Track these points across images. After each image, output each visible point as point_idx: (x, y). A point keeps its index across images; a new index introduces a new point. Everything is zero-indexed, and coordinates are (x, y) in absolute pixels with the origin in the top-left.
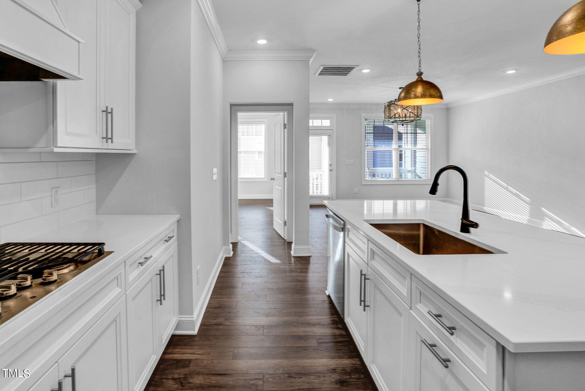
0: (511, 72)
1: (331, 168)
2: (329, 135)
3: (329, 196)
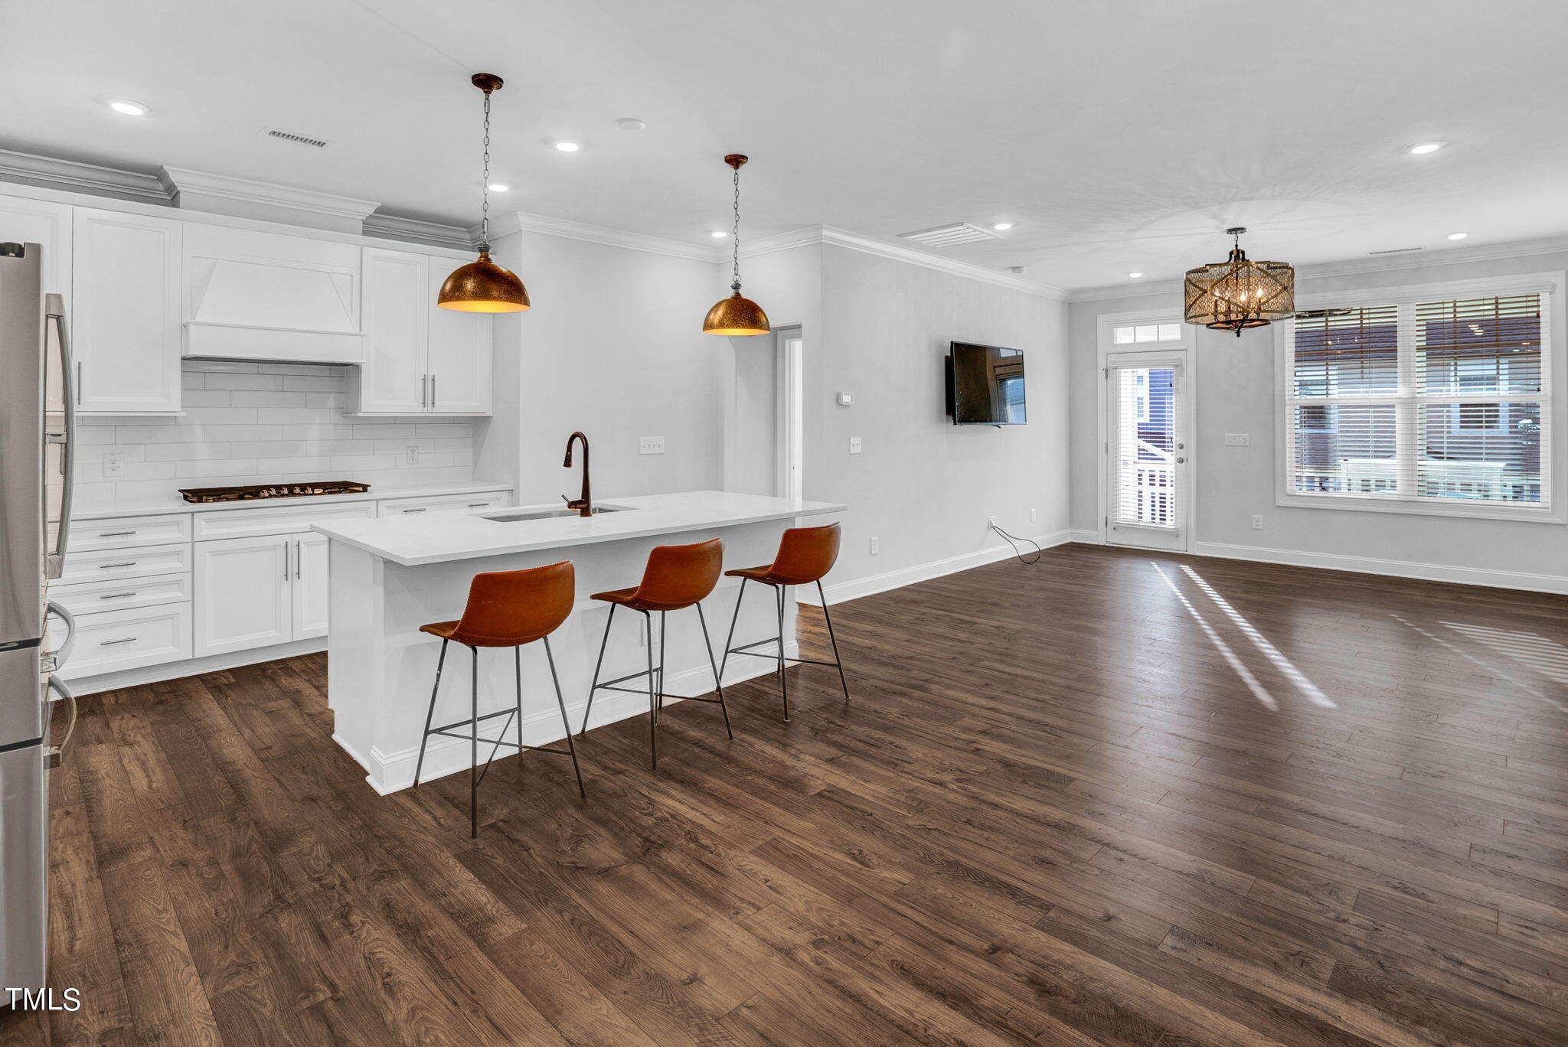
0: (1425, 150)
1: (1182, 454)
2: (1176, 366)
3: (1175, 529)
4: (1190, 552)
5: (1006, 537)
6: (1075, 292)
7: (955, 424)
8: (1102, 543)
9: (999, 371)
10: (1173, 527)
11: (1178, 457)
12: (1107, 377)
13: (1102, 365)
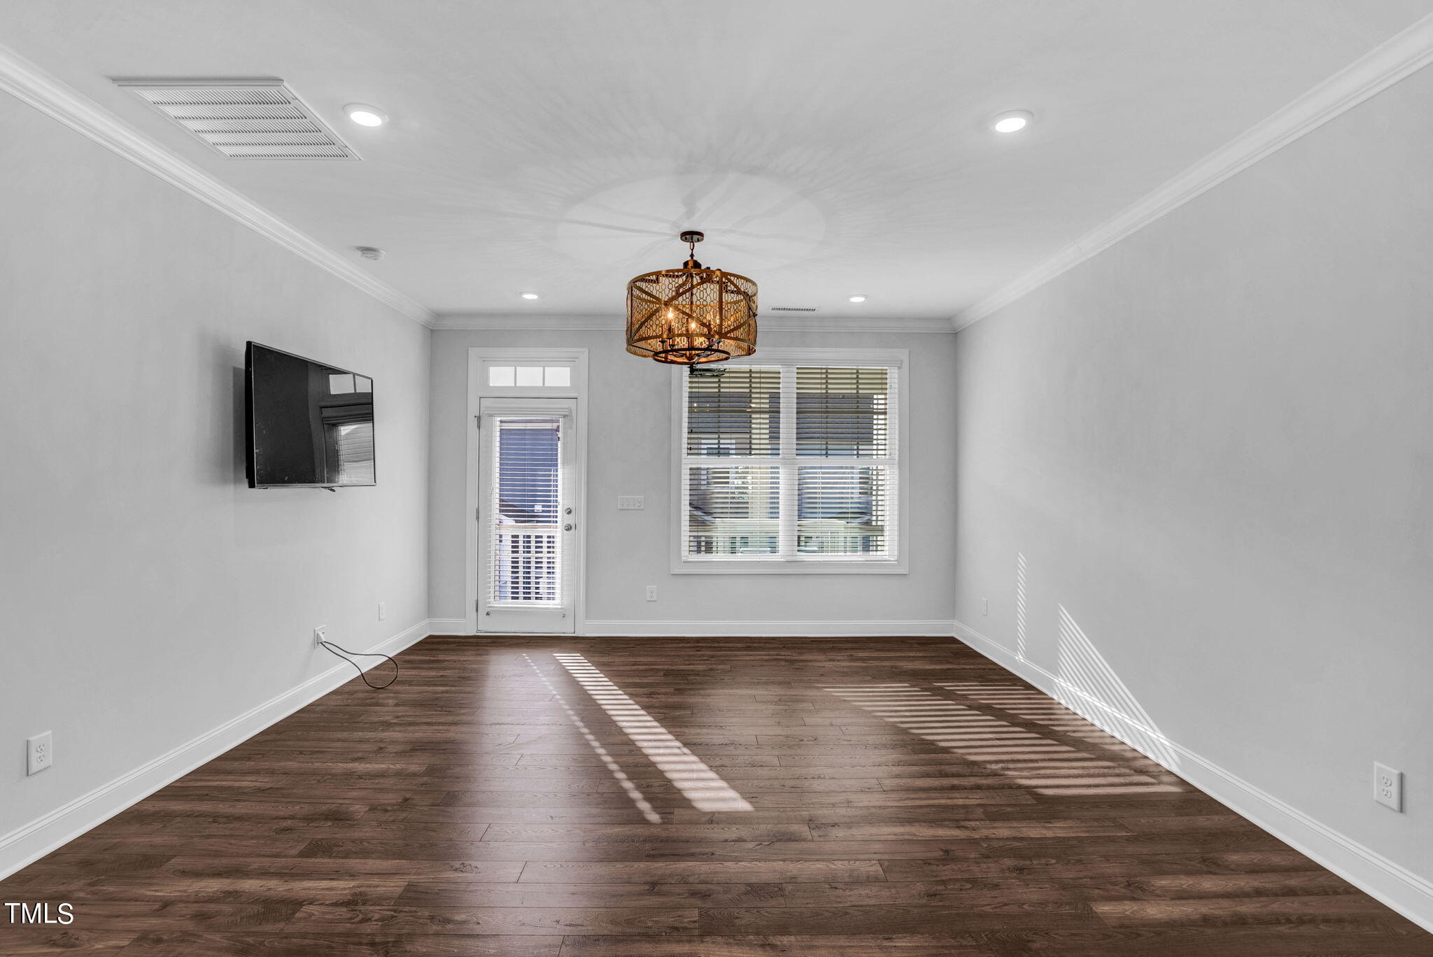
1: (570, 520)
2: (565, 416)
3: (562, 608)
4: (580, 633)
5: (342, 653)
6: (439, 316)
7: (252, 485)
8: (470, 631)
9: (327, 413)
10: (559, 607)
11: (565, 524)
12: (479, 427)
13: (473, 410)
